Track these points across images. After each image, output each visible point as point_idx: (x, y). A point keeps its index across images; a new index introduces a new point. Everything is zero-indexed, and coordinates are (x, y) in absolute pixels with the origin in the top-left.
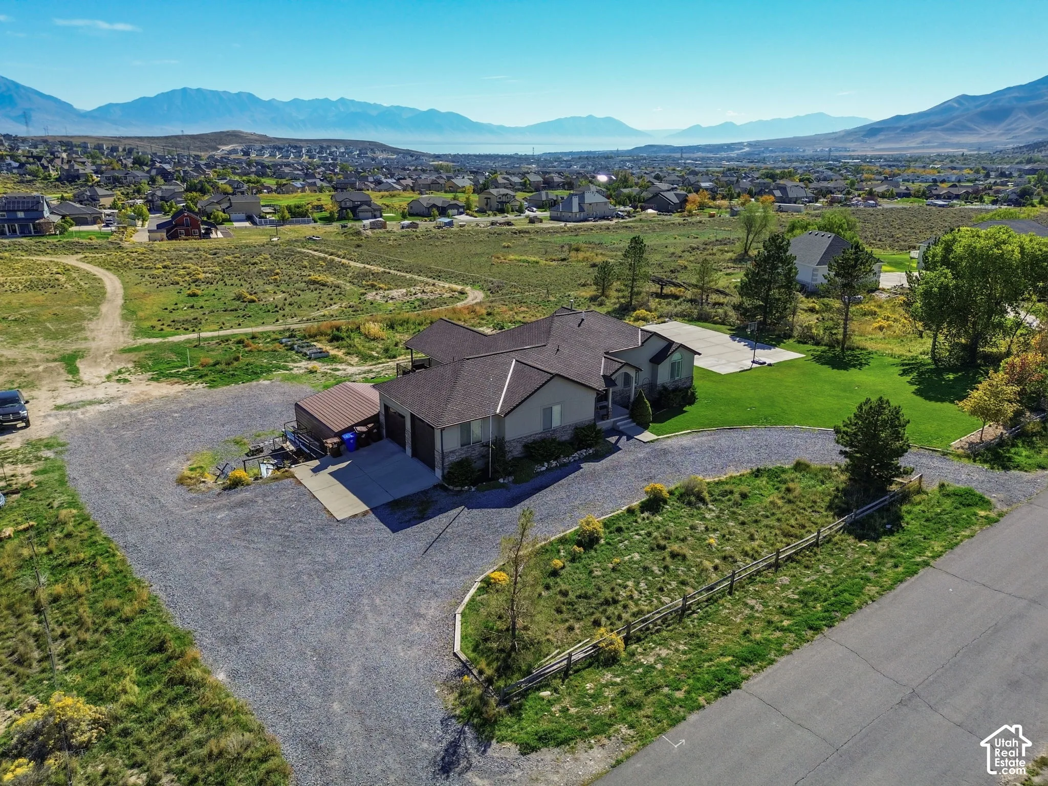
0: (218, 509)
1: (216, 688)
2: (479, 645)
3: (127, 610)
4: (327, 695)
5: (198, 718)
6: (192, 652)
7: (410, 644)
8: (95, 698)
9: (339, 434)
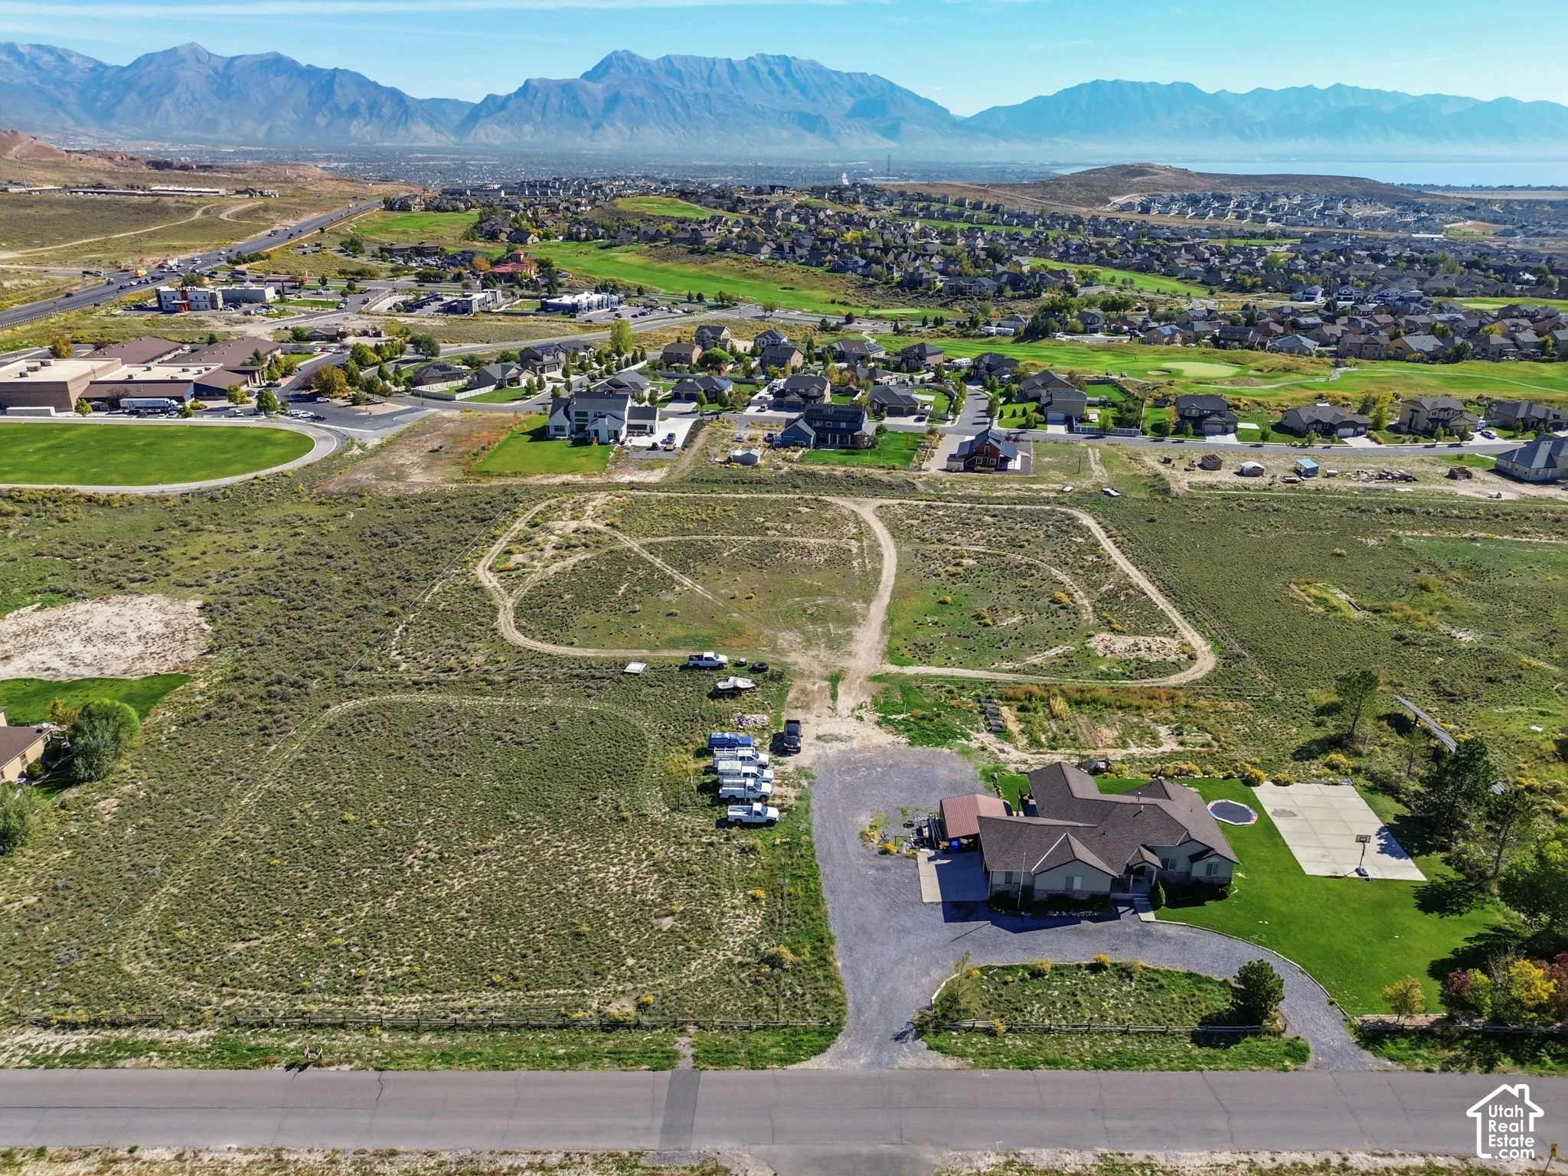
0: (871, 866)
1: (836, 968)
2: (942, 999)
3: (814, 915)
4: (873, 992)
5: (826, 977)
6: (832, 948)
7: (916, 985)
8: (794, 952)
9: (950, 840)
